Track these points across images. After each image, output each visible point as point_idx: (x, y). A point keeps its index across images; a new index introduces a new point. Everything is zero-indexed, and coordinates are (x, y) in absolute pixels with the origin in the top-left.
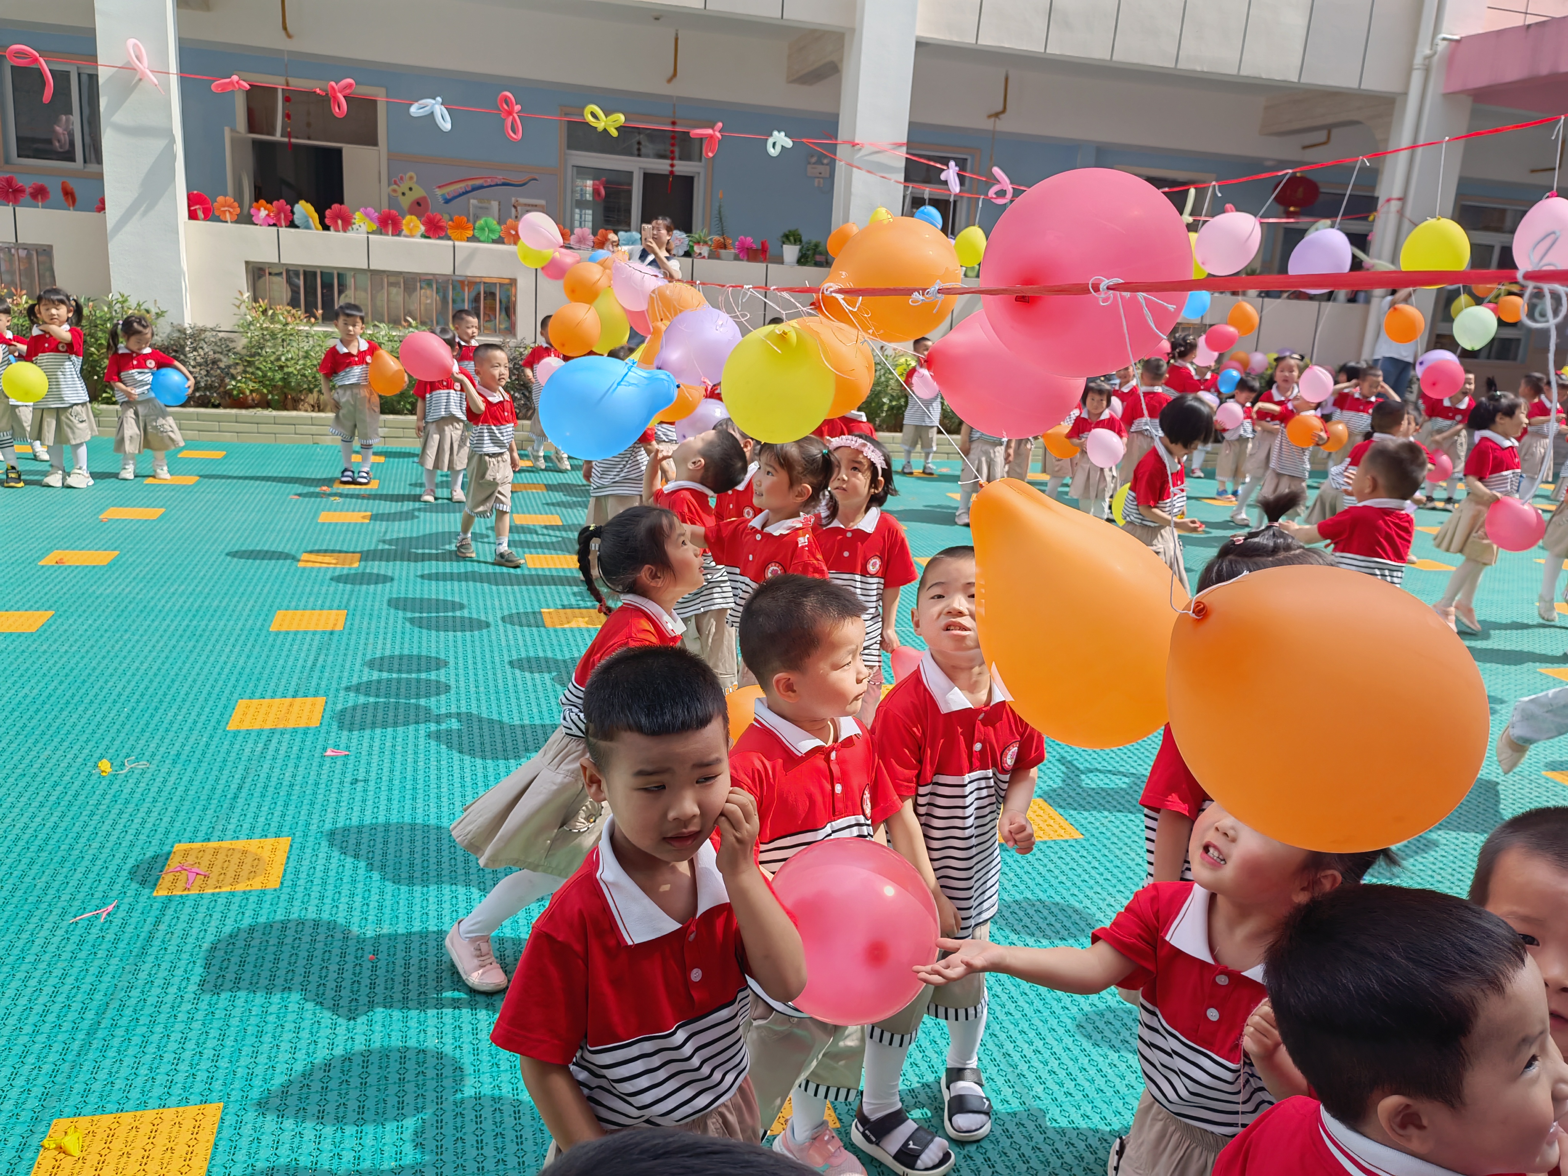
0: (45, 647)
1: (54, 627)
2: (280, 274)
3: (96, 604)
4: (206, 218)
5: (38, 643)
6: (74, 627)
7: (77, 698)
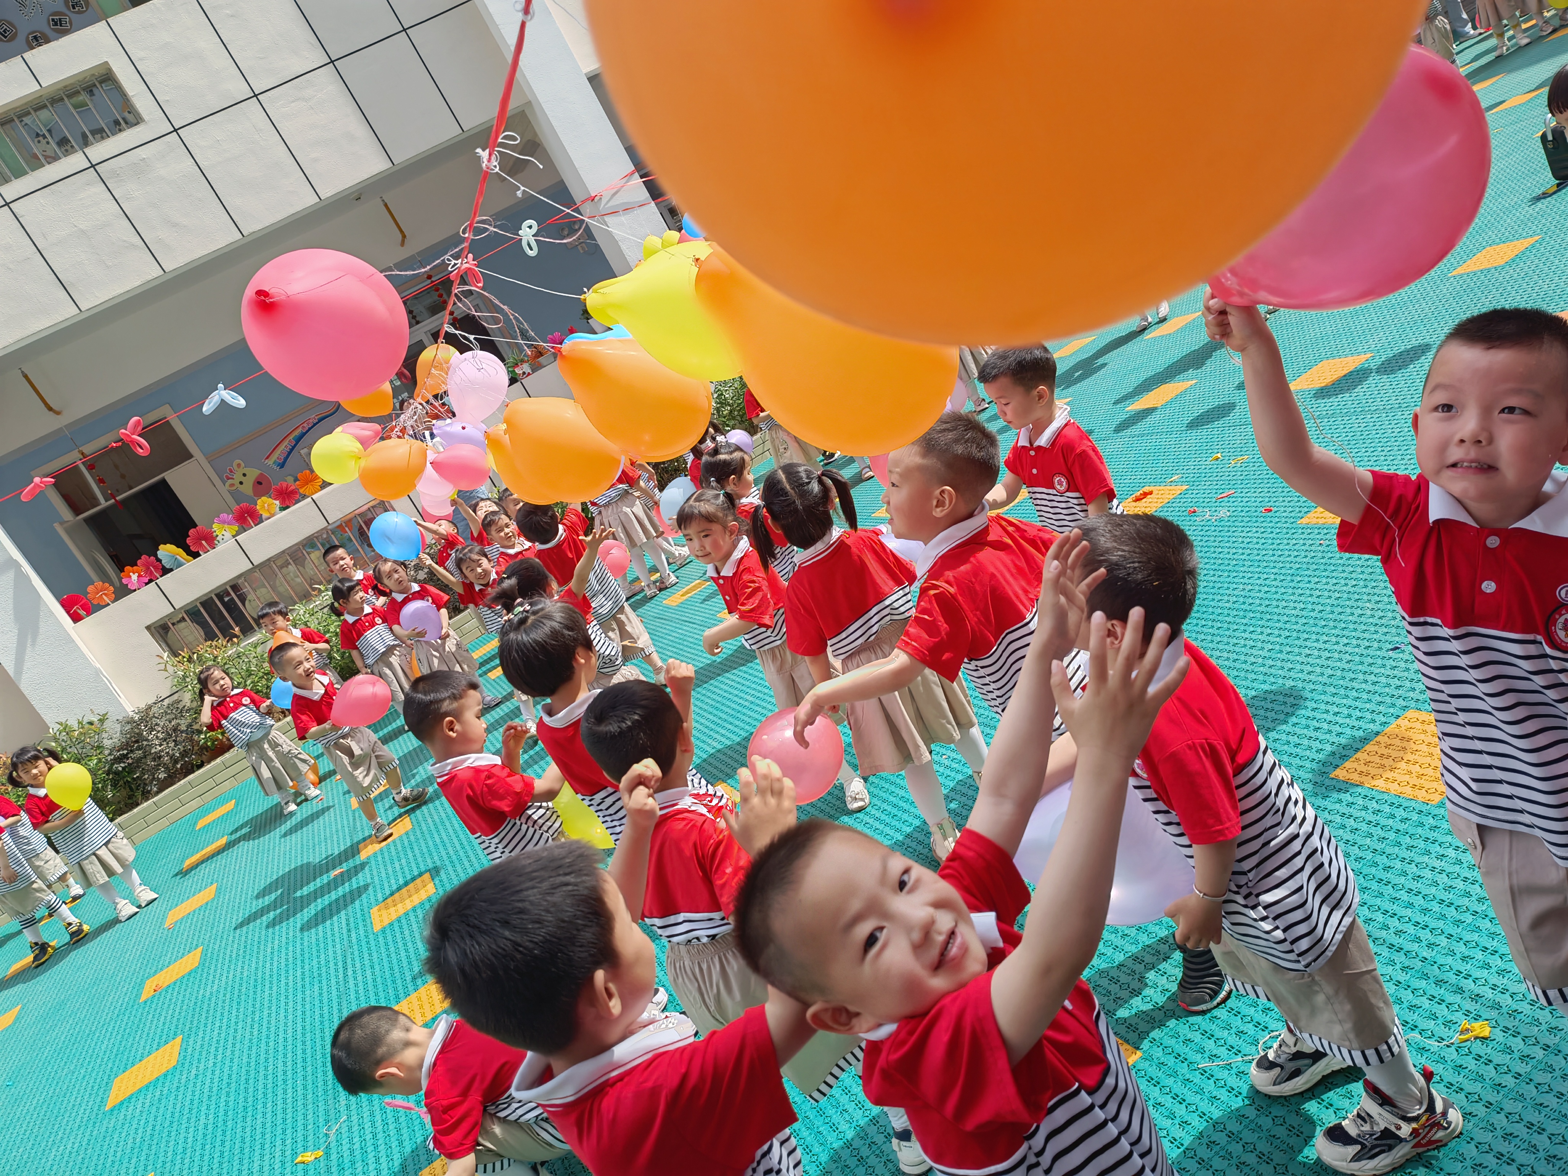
0: (194, 1072)
1: (190, 1050)
2: (183, 619)
3: (212, 1005)
4: (89, 614)
5: (185, 1072)
6: (207, 1039)
7: (250, 1100)
